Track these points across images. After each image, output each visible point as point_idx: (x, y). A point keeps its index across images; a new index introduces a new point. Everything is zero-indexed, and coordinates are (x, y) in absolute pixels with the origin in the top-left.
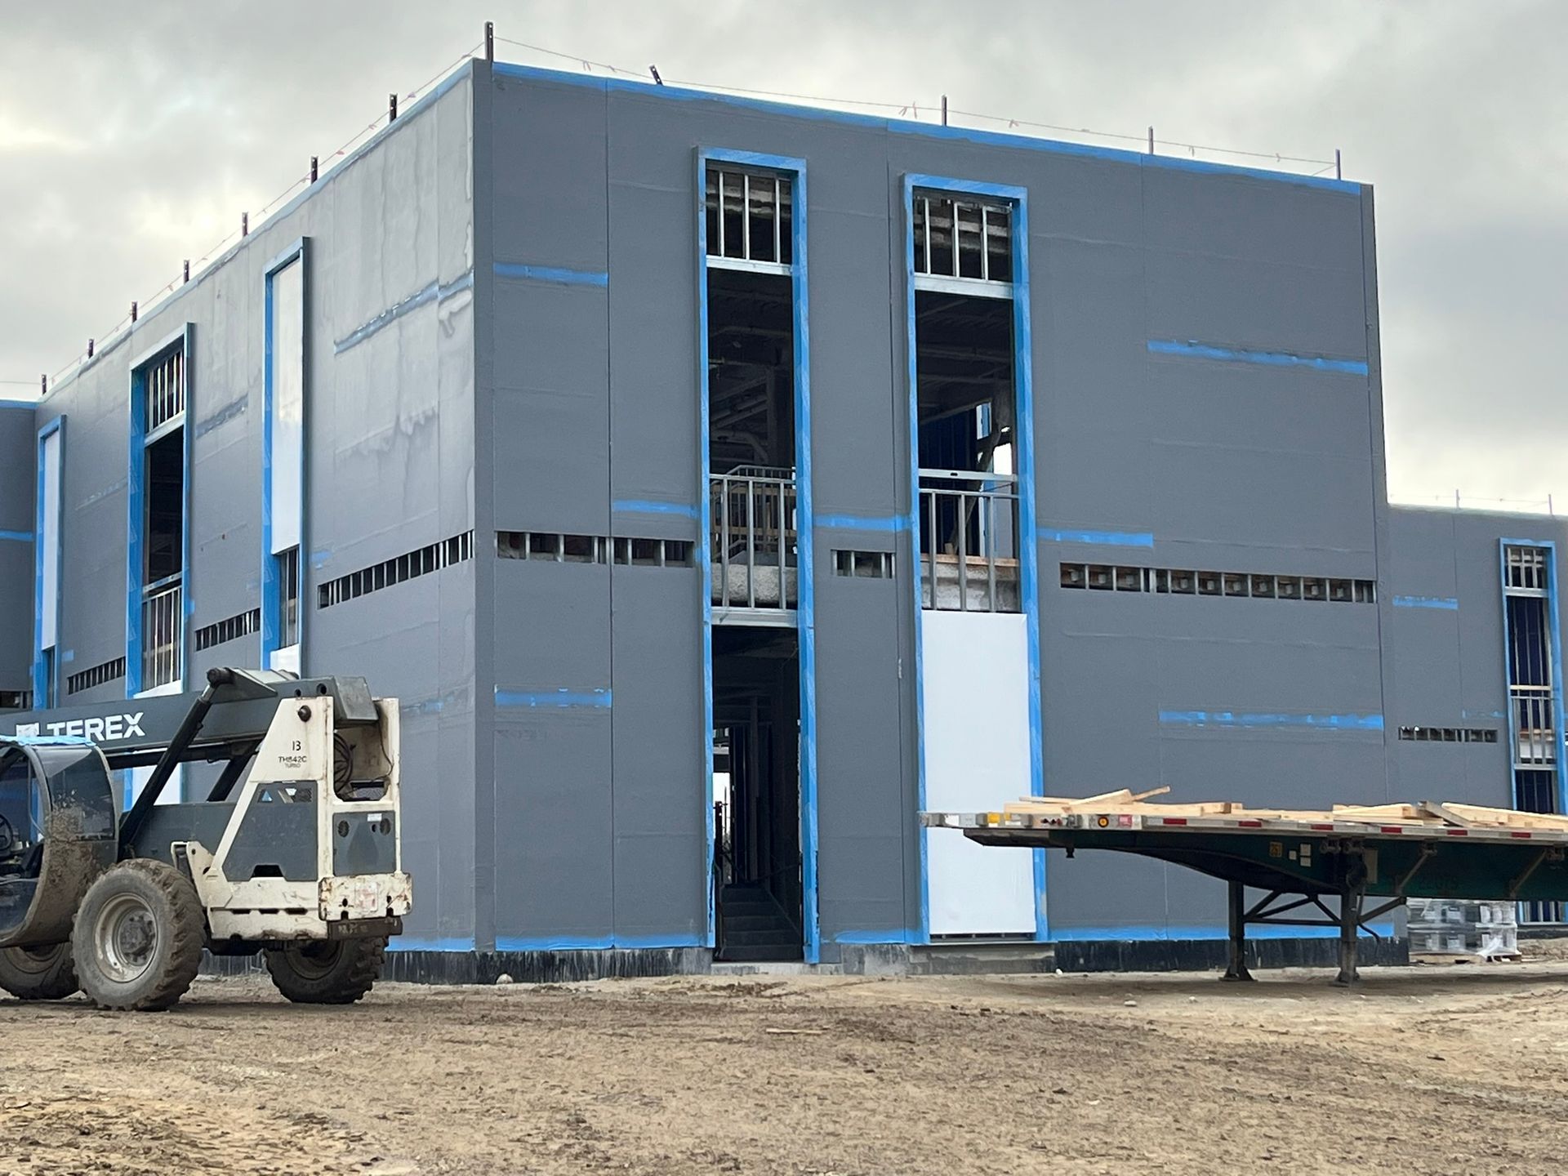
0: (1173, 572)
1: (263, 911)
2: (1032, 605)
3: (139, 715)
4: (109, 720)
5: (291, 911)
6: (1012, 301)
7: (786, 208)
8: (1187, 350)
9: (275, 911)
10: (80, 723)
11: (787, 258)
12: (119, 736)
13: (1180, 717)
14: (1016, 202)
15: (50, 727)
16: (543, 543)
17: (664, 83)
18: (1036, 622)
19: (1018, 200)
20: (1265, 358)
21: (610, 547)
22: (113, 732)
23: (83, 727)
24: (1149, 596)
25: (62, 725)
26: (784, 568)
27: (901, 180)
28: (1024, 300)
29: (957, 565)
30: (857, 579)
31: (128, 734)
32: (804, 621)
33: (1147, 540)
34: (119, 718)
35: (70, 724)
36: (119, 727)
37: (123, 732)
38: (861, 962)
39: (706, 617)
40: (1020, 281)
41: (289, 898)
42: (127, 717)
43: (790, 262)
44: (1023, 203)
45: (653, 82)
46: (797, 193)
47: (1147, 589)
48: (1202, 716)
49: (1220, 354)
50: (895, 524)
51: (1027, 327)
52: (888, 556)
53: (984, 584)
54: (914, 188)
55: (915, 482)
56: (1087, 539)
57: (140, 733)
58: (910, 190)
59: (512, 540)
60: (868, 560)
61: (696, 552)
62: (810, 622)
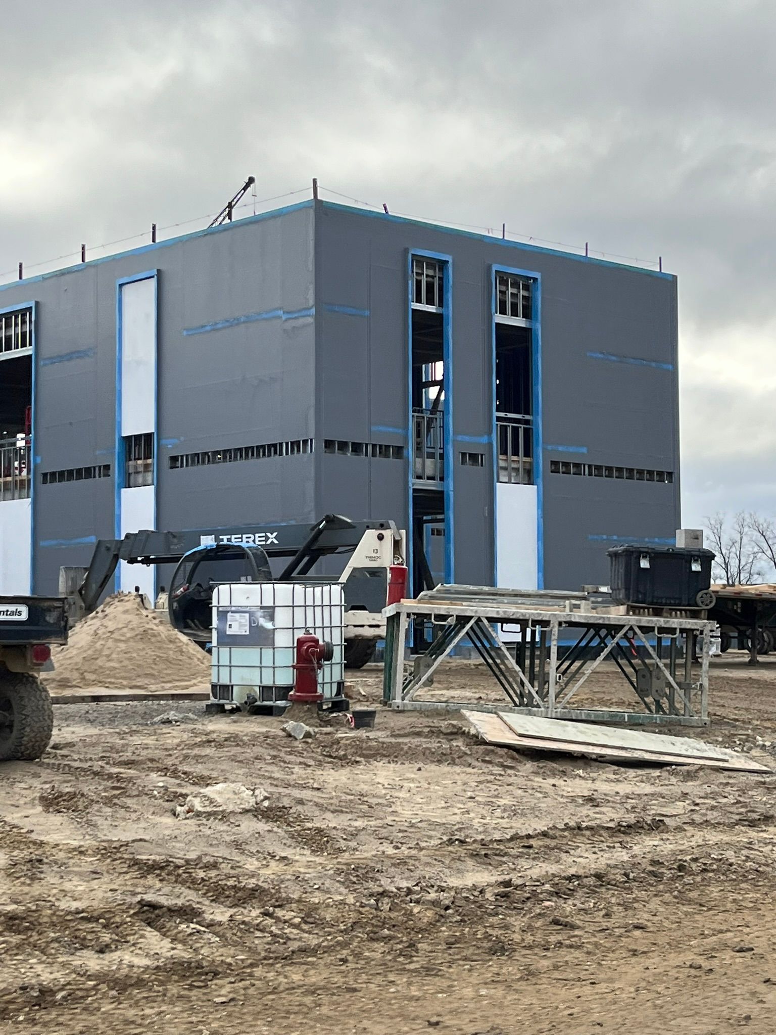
0: (595, 466)
1: (355, 626)
2: (540, 481)
3: (275, 534)
4: (257, 535)
5: (371, 626)
6: (531, 329)
7: (441, 279)
8: (601, 356)
9: (362, 626)
10: (240, 536)
11: (441, 304)
12: (264, 543)
13: (595, 537)
14: (535, 279)
15: (221, 537)
16: (343, 446)
17: (390, 213)
18: (542, 489)
19: (537, 279)
20: (632, 360)
21: (370, 448)
22: (260, 541)
23: (241, 538)
24: (585, 479)
25: (229, 537)
26: (439, 461)
27: (489, 268)
28: (538, 328)
29: (506, 460)
30: (469, 467)
31: (269, 542)
32: (448, 487)
33: (584, 450)
34: (264, 534)
35: (233, 537)
36: (264, 539)
37: (266, 541)
38: (470, 655)
39: (410, 485)
40: (537, 320)
41: (370, 620)
42: (269, 534)
43: (442, 307)
44: (539, 280)
45: (384, 212)
46: (448, 272)
47: (584, 474)
48: (605, 537)
49: (614, 358)
50: (484, 440)
51: (540, 343)
52: (482, 455)
53: (517, 470)
54: (496, 271)
55: (495, 419)
56: (560, 449)
57: (276, 542)
58: (494, 272)
59: (329, 444)
60: (474, 457)
61: (405, 451)
62: (451, 488)
